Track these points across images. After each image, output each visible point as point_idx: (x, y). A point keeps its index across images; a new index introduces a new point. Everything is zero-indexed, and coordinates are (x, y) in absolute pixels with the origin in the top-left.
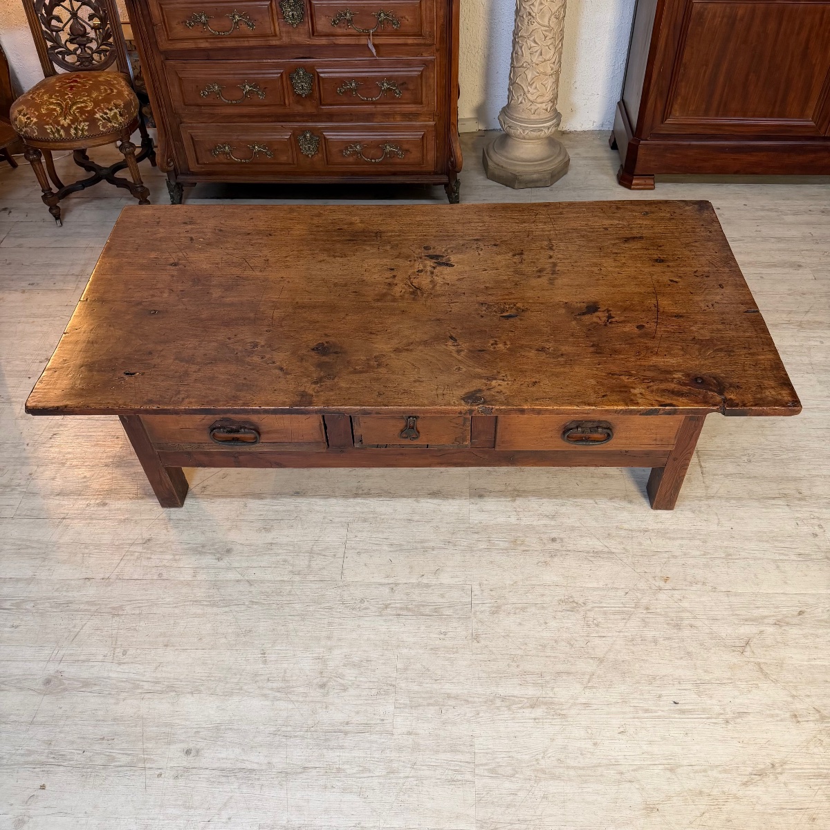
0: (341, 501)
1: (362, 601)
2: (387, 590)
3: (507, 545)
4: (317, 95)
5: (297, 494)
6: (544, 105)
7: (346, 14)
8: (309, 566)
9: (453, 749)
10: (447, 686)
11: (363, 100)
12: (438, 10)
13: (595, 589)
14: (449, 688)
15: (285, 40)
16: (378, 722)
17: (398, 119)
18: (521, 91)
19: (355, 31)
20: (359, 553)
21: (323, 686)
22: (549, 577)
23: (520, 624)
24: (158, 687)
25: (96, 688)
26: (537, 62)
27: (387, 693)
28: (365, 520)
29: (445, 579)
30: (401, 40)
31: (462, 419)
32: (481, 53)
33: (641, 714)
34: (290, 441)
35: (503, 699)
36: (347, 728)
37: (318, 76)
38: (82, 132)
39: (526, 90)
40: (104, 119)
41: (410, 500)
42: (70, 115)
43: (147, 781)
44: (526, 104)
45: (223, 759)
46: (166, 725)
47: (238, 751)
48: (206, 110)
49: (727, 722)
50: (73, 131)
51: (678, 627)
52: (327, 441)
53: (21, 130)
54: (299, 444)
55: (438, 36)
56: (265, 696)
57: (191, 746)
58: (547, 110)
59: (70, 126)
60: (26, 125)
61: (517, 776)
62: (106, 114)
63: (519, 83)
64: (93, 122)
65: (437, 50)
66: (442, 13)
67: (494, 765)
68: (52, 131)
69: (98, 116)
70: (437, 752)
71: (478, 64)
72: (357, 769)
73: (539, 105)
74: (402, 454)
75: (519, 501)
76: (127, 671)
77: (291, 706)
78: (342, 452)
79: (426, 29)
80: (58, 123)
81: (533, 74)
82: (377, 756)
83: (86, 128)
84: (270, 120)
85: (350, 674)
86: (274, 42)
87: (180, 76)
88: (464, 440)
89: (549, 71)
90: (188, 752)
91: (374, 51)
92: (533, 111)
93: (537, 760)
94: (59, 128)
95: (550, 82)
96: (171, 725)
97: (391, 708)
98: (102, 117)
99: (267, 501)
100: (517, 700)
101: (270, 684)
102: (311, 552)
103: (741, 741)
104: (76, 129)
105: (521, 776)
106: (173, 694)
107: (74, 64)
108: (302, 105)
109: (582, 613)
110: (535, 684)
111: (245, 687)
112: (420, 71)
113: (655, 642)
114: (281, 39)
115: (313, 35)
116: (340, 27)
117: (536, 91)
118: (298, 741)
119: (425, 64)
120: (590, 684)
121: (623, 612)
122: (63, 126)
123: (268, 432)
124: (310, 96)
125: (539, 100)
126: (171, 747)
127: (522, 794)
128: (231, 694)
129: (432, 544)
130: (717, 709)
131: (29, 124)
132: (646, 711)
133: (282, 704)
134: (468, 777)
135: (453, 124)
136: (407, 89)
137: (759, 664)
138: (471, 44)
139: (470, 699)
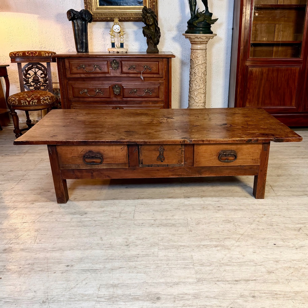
0: (132, 200)
1: (143, 224)
2: (153, 221)
3: (200, 209)
4: (122, 94)
5: (114, 199)
6: (201, 104)
7: (133, 66)
8: (120, 216)
9: (184, 259)
10: (180, 243)
11: (138, 96)
12: (164, 66)
13: (236, 218)
14: (180, 244)
15: (112, 75)
16: (151, 253)
17: (151, 104)
18: (193, 99)
19: (136, 72)
20: (140, 212)
21: (127, 245)
22: (217, 215)
23: (208, 227)
24: (54, 249)
25: (27, 251)
26: (198, 89)
27: (154, 246)
28: (142, 204)
29: (176, 217)
30: (152, 76)
31: (180, 151)
32: (178, 95)
33: (261, 248)
34: (114, 163)
35: (204, 245)
36: (138, 256)
37: (123, 87)
38: (35, 103)
39: (195, 99)
40: (43, 99)
41: (160, 199)
42: (31, 97)
43: (49, 275)
44: (195, 104)
45: (83, 267)
46: (58, 259)
47: (90, 264)
48: (81, 99)
49: (297, 249)
50: (31, 103)
51: (272, 226)
52: (129, 163)
53: (11, 103)
54: (118, 164)
55: (165, 75)
56: (103, 249)
57: (69, 264)
58: (202, 106)
59: (30, 101)
60: (14, 101)
61: (212, 265)
62: (44, 98)
63: (192, 97)
64: (39, 100)
65: (164, 79)
66: (165, 67)
67: (202, 263)
68: (23, 103)
69: (41, 98)
70: (177, 260)
71: (177, 98)
72: (143, 266)
73: (200, 104)
74: (158, 170)
75: (203, 198)
76: (41, 245)
77: (113, 251)
78: (134, 169)
79: (160, 72)
80: (26, 100)
81: (197, 93)
82: (152, 263)
83: (36, 102)
84: (105, 104)
85: (139, 242)
86: (107, 75)
87: (73, 86)
88: (182, 162)
89: (202, 92)
90: (68, 266)
91: (143, 78)
92: (197, 106)
93: (220, 261)
94: (26, 101)
95: (203, 96)
96: (60, 259)
97: (157, 250)
98: (43, 98)
99: (102, 201)
100: (209, 245)
101: (104, 246)
102: (120, 213)
103: (303, 253)
104: (32, 102)
105: (214, 265)
106: (61, 251)
107: (32, 89)
108: (116, 98)
109: (232, 223)
110: (216, 241)
111: (93, 247)
112: (158, 86)
113: (263, 229)
114: (110, 74)
115: (122, 73)
116: (131, 70)
117: (198, 99)
118: (117, 260)
119: (160, 83)
120: (239, 241)
121: (249, 223)
122: (28, 101)
123: (106, 158)
124: (119, 95)
125: (200, 102)
126: (60, 265)
127: (215, 271)
128: (87, 249)
129: (170, 209)
130: (292, 246)
131: (15, 100)
132: (263, 247)
133: (110, 251)
134: (191, 266)
135: (170, 105)
136: (154, 92)
137: (306, 234)
138: (175, 91)
139: (190, 246)
